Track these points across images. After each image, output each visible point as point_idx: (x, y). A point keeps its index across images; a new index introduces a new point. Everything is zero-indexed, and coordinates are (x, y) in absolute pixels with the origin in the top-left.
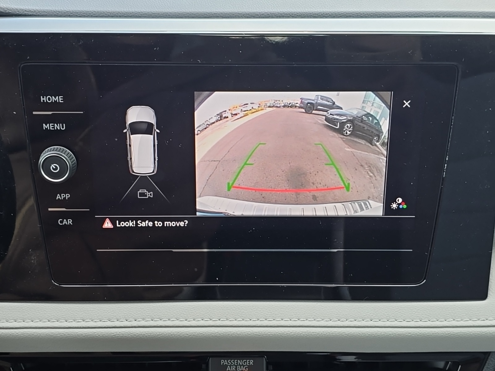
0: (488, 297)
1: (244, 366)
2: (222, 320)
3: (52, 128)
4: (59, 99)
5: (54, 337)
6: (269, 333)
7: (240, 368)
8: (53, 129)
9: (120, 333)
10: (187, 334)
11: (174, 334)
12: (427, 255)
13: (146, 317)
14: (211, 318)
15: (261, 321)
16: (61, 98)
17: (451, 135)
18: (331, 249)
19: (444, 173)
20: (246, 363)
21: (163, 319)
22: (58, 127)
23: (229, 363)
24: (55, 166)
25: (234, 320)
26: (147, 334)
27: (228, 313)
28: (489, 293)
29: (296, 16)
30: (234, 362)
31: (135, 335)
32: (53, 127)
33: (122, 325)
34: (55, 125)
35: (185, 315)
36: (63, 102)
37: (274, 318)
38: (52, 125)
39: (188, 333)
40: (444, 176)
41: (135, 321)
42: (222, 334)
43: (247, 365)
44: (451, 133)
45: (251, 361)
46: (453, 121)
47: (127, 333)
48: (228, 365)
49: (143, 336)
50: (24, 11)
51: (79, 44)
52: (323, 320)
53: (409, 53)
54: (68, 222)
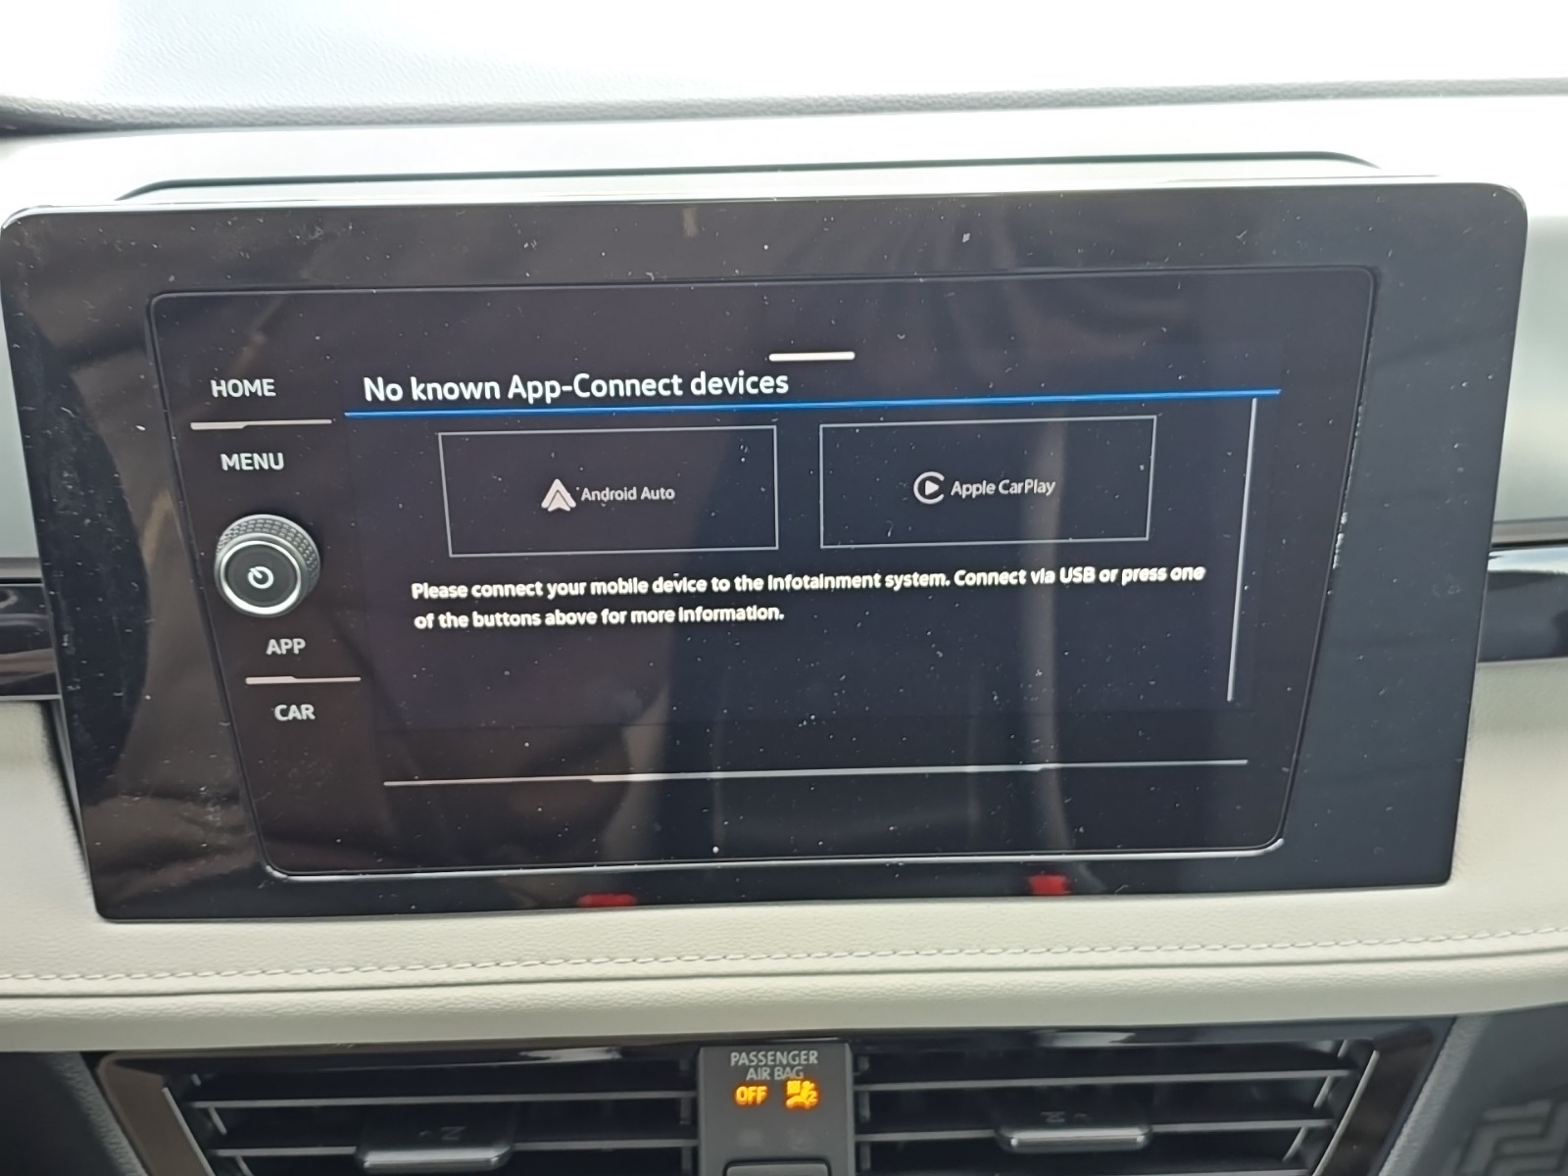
0: (1452, 877)
1: (792, 1067)
2: (731, 957)
3: (248, 465)
4: (264, 387)
5: (278, 1014)
6: (861, 991)
7: (783, 1072)
8: (251, 468)
9: (456, 999)
10: (639, 999)
11: (604, 998)
12: (1288, 774)
13: (526, 955)
14: (703, 953)
15: (836, 957)
16: (269, 384)
17: (1353, 455)
18: (1024, 763)
19: (1336, 557)
20: (797, 1058)
21: (571, 958)
22: (264, 461)
23: (753, 1061)
24: (262, 573)
25: (764, 956)
26: (529, 1000)
27: (749, 938)
28: (1454, 864)
29: (918, 106)
30: (765, 1056)
31: (498, 1004)
32: (250, 461)
33: (462, 979)
34: (256, 456)
35: (630, 946)
36: (273, 394)
37: (873, 950)
38: (247, 458)
39: (640, 995)
40: (1334, 566)
41: (498, 967)
42: (733, 996)
43: (799, 1065)
44: (1354, 451)
45: (811, 1052)
46: (1360, 418)
47: (477, 998)
48: (750, 1067)
49: (519, 1006)
50: (147, 114)
51: (313, 238)
52: (1004, 950)
53: (1239, 237)
54: (304, 712)
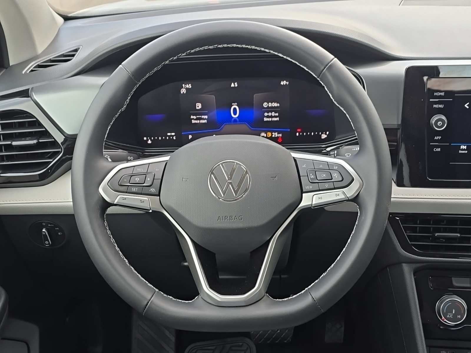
4: (443, 94)
24: (440, 123)
54: (439, 150)
